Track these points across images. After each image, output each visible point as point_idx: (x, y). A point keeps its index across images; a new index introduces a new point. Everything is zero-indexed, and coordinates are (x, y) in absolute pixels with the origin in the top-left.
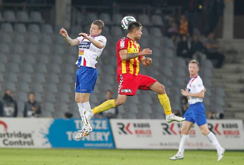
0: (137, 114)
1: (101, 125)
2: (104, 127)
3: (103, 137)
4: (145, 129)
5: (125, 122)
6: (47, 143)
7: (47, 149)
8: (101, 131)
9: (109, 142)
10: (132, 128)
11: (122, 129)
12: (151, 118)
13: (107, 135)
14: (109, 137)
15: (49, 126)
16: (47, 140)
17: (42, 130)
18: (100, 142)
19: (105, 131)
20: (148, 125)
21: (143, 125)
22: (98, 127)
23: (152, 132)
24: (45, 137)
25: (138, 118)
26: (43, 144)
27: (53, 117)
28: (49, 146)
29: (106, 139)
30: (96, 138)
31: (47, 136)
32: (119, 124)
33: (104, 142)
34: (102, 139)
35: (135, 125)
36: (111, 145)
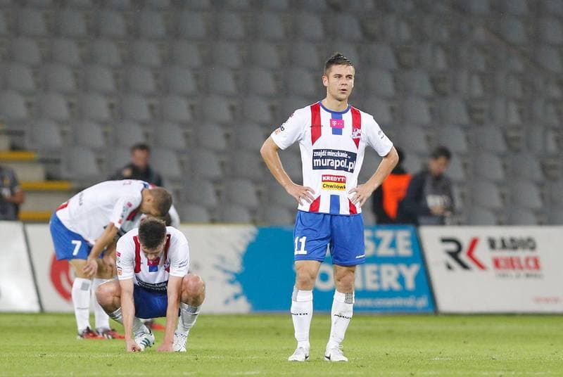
0: (497, 212)
1: (393, 245)
2: (404, 249)
3: (401, 279)
4: (522, 254)
5: (464, 234)
6: (236, 297)
7: (239, 316)
8: (395, 260)
9: (416, 293)
10: (483, 253)
11: (454, 255)
12: (540, 223)
13: (410, 273)
14: (417, 279)
15: (242, 249)
16: (236, 289)
17: (222, 259)
18: (390, 293)
19: (407, 261)
20: (529, 244)
21: (515, 244)
22: (384, 251)
23: (542, 263)
24: (231, 282)
25: (500, 223)
26: (227, 302)
27: (254, 222)
28: (243, 306)
29: (410, 284)
30: (379, 281)
31: (238, 278)
32: (445, 240)
33: (404, 293)
34: (396, 286)
35: (492, 244)
36: (423, 302)
